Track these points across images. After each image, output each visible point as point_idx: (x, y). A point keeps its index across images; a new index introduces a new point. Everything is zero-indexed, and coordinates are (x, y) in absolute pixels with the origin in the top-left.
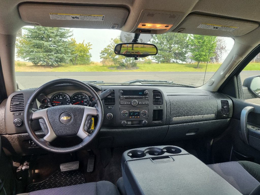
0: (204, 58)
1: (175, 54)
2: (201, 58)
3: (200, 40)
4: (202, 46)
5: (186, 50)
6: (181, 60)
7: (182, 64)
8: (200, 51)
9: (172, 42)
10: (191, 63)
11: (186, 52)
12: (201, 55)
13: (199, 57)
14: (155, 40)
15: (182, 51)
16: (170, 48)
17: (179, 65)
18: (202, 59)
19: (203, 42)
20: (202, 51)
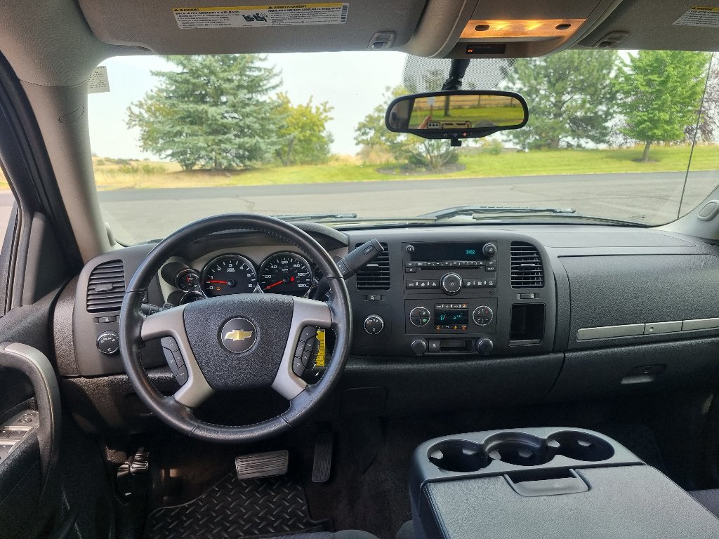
0: (665, 131)
1: (575, 121)
2: (655, 131)
3: (654, 77)
4: (659, 93)
5: (609, 109)
6: (593, 138)
7: (596, 151)
8: (655, 109)
9: (563, 87)
10: (624, 147)
11: (608, 115)
12: (655, 123)
13: (651, 129)
14: (514, 84)
15: (596, 113)
16: (558, 104)
17: (585, 154)
18: (658, 132)
19: (664, 83)
20: (660, 109)
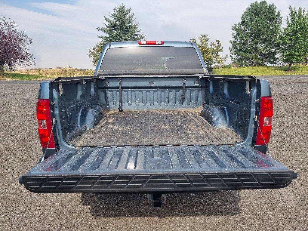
0: (297, 59)
11: (275, 53)
15: (271, 51)
16: (255, 49)
19: (296, 40)
20: (295, 50)
